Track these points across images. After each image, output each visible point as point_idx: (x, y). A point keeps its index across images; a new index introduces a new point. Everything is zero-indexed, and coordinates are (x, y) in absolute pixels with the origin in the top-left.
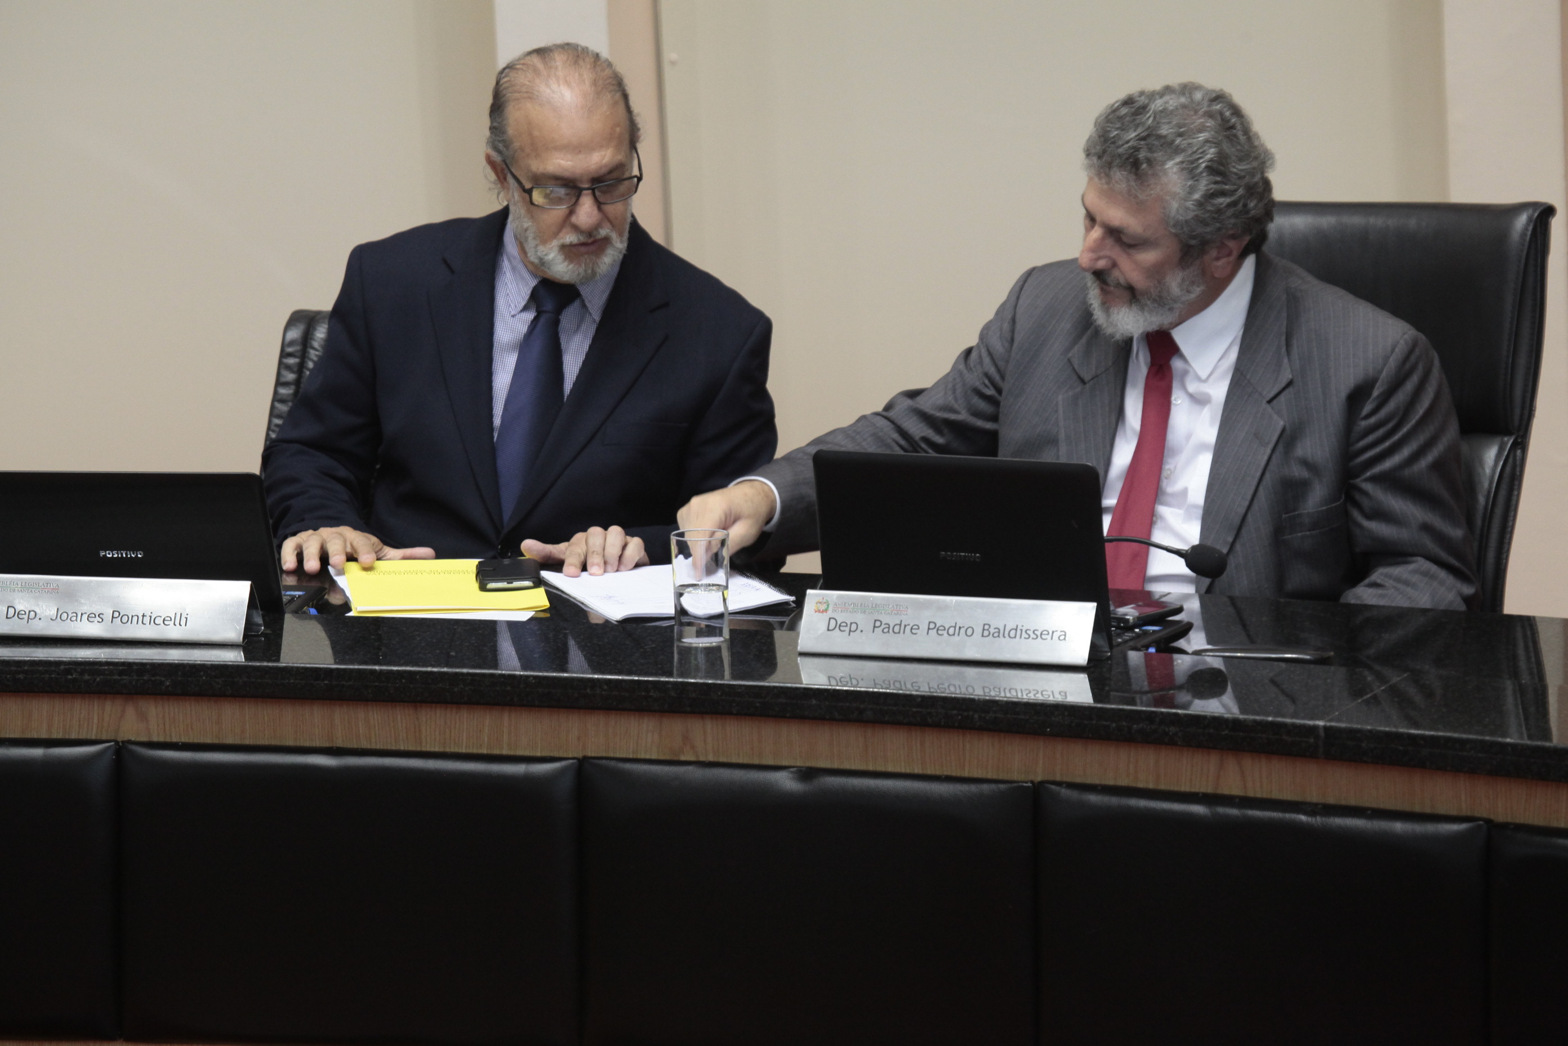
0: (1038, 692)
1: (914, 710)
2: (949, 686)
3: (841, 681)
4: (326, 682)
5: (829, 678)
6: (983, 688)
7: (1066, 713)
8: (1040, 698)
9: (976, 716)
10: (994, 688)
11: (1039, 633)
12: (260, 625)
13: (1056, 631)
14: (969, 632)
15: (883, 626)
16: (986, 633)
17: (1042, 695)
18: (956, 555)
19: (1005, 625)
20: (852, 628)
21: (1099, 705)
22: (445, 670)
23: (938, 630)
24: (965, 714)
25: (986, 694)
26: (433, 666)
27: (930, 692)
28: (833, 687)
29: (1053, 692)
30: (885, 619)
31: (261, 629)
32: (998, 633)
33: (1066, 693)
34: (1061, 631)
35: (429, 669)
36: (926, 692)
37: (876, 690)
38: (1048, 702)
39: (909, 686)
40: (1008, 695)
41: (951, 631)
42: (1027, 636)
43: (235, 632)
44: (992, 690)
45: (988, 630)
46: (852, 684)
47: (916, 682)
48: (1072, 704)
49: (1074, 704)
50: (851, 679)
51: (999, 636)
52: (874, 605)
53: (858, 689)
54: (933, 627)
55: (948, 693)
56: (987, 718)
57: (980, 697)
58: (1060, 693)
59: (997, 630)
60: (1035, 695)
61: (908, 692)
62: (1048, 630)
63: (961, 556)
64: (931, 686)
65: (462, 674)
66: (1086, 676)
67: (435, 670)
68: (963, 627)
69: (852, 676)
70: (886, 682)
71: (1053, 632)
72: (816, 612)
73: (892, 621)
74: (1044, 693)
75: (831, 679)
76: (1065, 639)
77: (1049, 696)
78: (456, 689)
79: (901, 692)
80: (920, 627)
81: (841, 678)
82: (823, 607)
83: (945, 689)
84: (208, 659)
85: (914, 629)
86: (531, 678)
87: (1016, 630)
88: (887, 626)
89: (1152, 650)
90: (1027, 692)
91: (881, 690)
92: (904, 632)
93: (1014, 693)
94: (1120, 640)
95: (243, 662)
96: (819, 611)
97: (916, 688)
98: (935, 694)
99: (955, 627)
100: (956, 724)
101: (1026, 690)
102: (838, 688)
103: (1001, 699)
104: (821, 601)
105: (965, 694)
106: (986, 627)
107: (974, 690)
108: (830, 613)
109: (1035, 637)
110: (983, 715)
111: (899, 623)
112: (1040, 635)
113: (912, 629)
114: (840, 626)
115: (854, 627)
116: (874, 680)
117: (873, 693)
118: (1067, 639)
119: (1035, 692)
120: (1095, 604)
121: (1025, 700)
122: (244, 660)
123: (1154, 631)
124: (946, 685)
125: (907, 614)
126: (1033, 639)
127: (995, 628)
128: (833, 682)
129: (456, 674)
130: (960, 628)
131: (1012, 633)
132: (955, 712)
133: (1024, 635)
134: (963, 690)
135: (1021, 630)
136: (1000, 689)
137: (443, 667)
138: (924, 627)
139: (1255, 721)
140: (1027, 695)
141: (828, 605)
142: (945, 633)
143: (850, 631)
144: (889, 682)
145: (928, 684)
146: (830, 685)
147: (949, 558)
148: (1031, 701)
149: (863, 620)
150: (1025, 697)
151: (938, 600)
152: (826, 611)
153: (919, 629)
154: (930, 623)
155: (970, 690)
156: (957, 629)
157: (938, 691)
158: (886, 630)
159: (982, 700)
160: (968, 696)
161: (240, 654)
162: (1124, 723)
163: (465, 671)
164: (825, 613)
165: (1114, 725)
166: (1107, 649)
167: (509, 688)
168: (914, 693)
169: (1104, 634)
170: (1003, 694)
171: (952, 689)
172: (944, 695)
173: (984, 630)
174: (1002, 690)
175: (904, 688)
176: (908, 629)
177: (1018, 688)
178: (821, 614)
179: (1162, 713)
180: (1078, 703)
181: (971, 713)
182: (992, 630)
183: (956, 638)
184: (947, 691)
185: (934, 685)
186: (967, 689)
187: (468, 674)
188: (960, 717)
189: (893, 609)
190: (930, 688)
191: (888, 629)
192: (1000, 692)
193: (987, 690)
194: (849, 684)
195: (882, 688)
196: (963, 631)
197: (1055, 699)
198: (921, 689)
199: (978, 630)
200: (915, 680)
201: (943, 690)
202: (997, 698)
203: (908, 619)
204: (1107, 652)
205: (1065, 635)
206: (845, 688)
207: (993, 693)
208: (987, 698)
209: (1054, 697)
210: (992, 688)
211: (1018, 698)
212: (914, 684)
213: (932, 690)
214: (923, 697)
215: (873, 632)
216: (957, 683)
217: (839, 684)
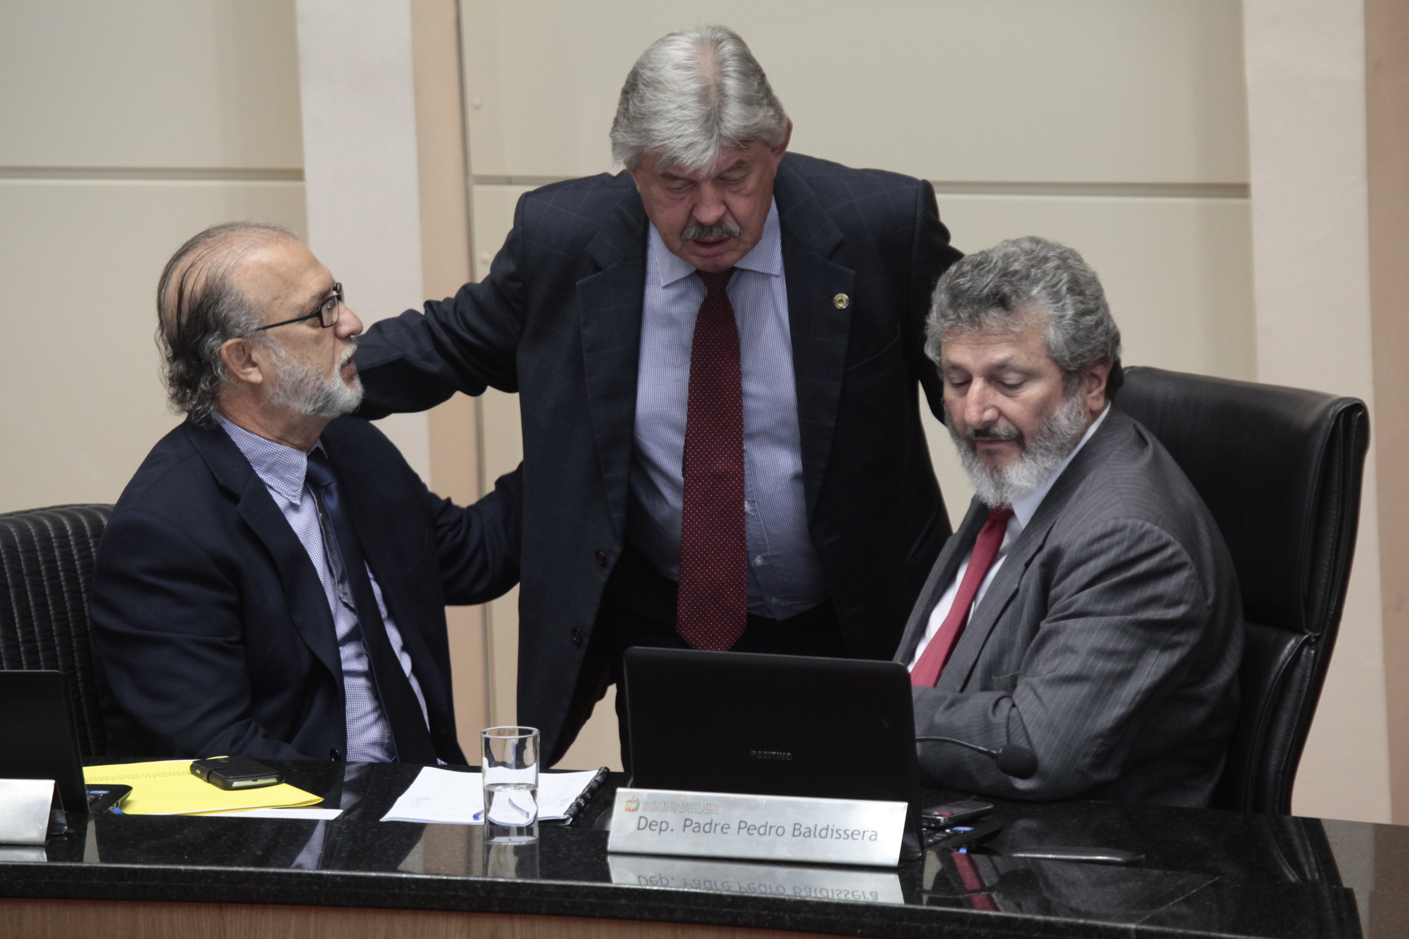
0: (848, 893)
1: (725, 910)
2: (759, 886)
3: (651, 881)
4: (130, 882)
5: (639, 877)
6: (794, 888)
7: (877, 914)
8: (851, 898)
9: (787, 917)
10: (805, 889)
11: (849, 833)
12: (63, 825)
13: (868, 831)
14: (780, 831)
15: (694, 825)
16: (797, 833)
17: (853, 895)
18: (767, 754)
19: (816, 825)
20: (661, 827)
21: (910, 906)
22: (251, 869)
23: (748, 829)
24: (776, 914)
25: (797, 895)
26: (239, 865)
27: (740, 892)
28: (644, 887)
29: (864, 893)
30: (696, 818)
31: (64, 829)
32: (809, 833)
33: (876, 894)
34: (872, 832)
35: (235, 869)
36: (737, 892)
37: (686, 890)
38: (860, 903)
39: (719, 886)
40: (819, 895)
41: (762, 830)
42: (838, 836)
43: (37, 831)
44: (803, 890)
45: (799, 829)
46: (662, 883)
47: (726, 882)
48: (883, 905)
49: (885, 905)
50: (661, 878)
51: (809, 836)
52: (685, 805)
53: (669, 889)
54: (744, 826)
55: (759, 894)
56: (798, 919)
57: (791, 898)
58: (871, 894)
59: (808, 830)
60: (845, 896)
61: (718, 892)
62: (859, 829)
63: (772, 755)
64: (741, 886)
65: (268, 874)
66: (898, 876)
67: (241, 869)
68: (774, 826)
69: (662, 876)
70: (697, 882)
71: (864, 832)
72: (626, 810)
73: (703, 820)
74: (855, 893)
75: (641, 879)
76: (876, 839)
77: (860, 897)
78: (262, 889)
79: (711, 892)
80: (731, 826)
81: (652, 877)
82: (633, 806)
83: (756, 889)
84: (10, 860)
85: (725, 828)
86: (339, 878)
87: (827, 829)
88: (697, 825)
89: (963, 851)
90: (838, 892)
91: (691, 890)
92: (715, 832)
93: (824, 893)
94: (931, 841)
95: (45, 863)
96: (629, 810)
97: (727, 888)
98: (746, 894)
99: (766, 827)
100: (767, 925)
101: (837, 890)
102: (648, 887)
103: (812, 899)
104: (631, 800)
105: (775, 894)
106: (797, 827)
107: (785, 890)
108: (640, 812)
109: (846, 837)
110: (794, 915)
111: (709, 821)
112: (852, 835)
113: (722, 828)
114: (650, 825)
115: (664, 826)
116: (684, 880)
117: (683, 893)
118: (878, 839)
119: (846, 893)
120: (905, 805)
121: (836, 901)
122: (46, 860)
123: (965, 832)
124: (756, 885)
125: (717, 813)
126: (844, 838)
127: (806, 828)
128: (643, 882)
129: (263, 873)
130: (771, 827)
131: (823, 833)
132: (765, 912)
133: (835, 835)
134: (774, 890)
135: (832, 830)
136: (810, 889)
137: (250, 866)
138: (734, 826)
139: (1066, 924)
140: (838, 895)
141: (639, 804)
142: (756, 832)
143: (660, 830)
144: (699, 881)
145: (739, 884)
146: (640, 885)
147: (760, 757)
148: (842, 902)
149: (674, 819)
150: (836, 897)
151: (749, 800)
152: (636, 809)
153: (729, 828)
154: (740, 822)
155: (781, 890)
156: (768, 829)
157: (749, 891)
158: (696, 829)
159: (792, 900)
160: (778, 897)
161: (42, 854)
162: (935, 924)
163: (271, 870)
164: (635, 812)
165: (925, 926)
166: (917, 849)
167: (315, 888)
168: (724, 893)
169: (916, 835)
170: (813, 895)
171: (763, 889)
172: (754, 895)
173: (795, 829)
174: (813, 890)
175: (714, 887)
176: (719, 828)
177: (829, 888)
178: (631, 813)
179: (973, 915)
180: (889, 904)
181: (782, 914)
182: (803, 830)
183: (767, 838)
184: (758, 891)
185: (744, 885)
186: (778, 888)
187: (274, 874)
188: (770, 918)
189: (703, 808)
190: (740, 888)
191: (698, 828)
192: (810, 892)
193: (797, 890)
194: (659, 884)
195: (692, 888)
196: (773, 830)
197: (866, 900)
198: (732, 889)
199: (789, 830)
200: (725, 880)
201: (753, 890)
202: (808, 899)
203: (719, 818)
204: (918, 852)
205: (876, 835)
206: (655, 888)
207: (803, 894)
208: (798, 898)
209: (865, 897)
210: (802, 888)
211: (828, 898)
212: (724, 884)
213: (742, 890)
214: (734, 898)
215: (684, 830)
216: (768, 883)
217: (649, 883)
